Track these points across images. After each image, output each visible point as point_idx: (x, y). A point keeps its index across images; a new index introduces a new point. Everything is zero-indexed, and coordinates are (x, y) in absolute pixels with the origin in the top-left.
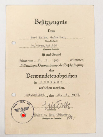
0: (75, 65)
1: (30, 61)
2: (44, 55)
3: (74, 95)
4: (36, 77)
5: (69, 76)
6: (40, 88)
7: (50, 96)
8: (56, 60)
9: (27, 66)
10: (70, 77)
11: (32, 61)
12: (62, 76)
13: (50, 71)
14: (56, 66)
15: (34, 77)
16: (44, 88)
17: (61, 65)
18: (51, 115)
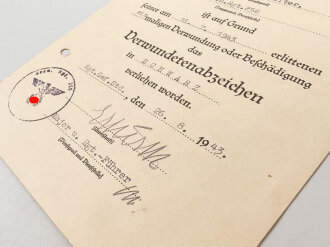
0: (280, 72)
1: (163, 13)
2: (206, 15)
3: (204, 142)
4: (146, 45)
5: (233, 88)
6: (129, 71)
7: (135, 101)
8: (227, 37)
9: (148, 19)
10: (235, 91)
11: (169, 15)
12: (213, 76)
13: (192, 50)
14: (216, 48)
15: (141, 43)
16: (139, 76)
17: (232, 53)
18: (86, 145)
